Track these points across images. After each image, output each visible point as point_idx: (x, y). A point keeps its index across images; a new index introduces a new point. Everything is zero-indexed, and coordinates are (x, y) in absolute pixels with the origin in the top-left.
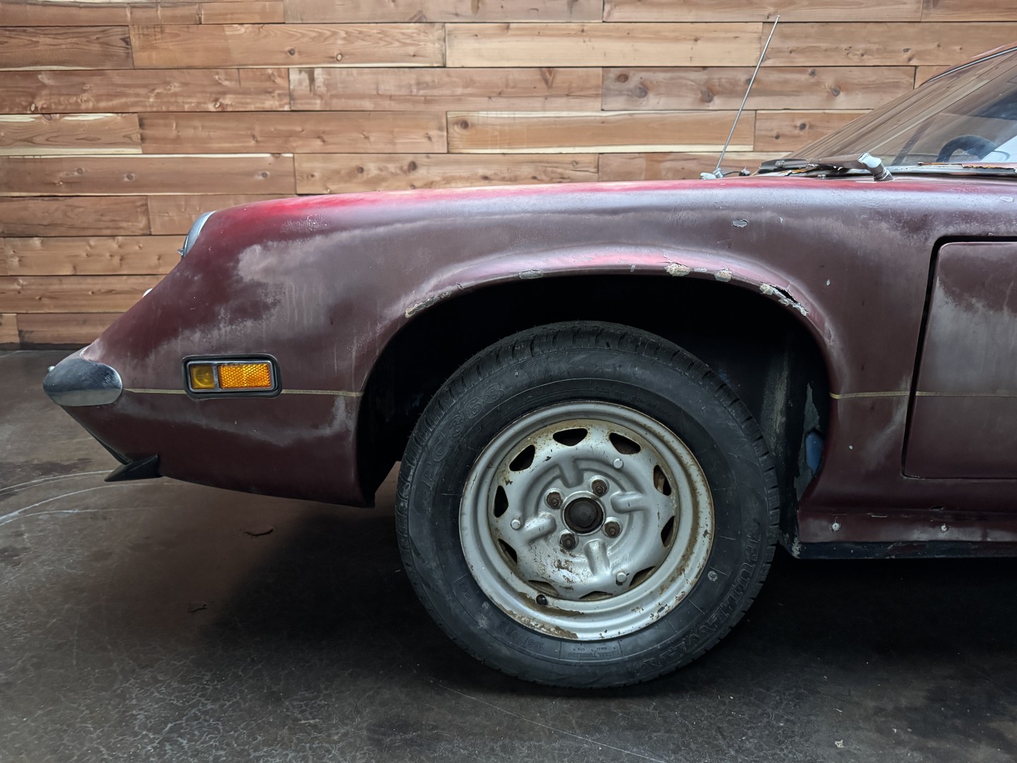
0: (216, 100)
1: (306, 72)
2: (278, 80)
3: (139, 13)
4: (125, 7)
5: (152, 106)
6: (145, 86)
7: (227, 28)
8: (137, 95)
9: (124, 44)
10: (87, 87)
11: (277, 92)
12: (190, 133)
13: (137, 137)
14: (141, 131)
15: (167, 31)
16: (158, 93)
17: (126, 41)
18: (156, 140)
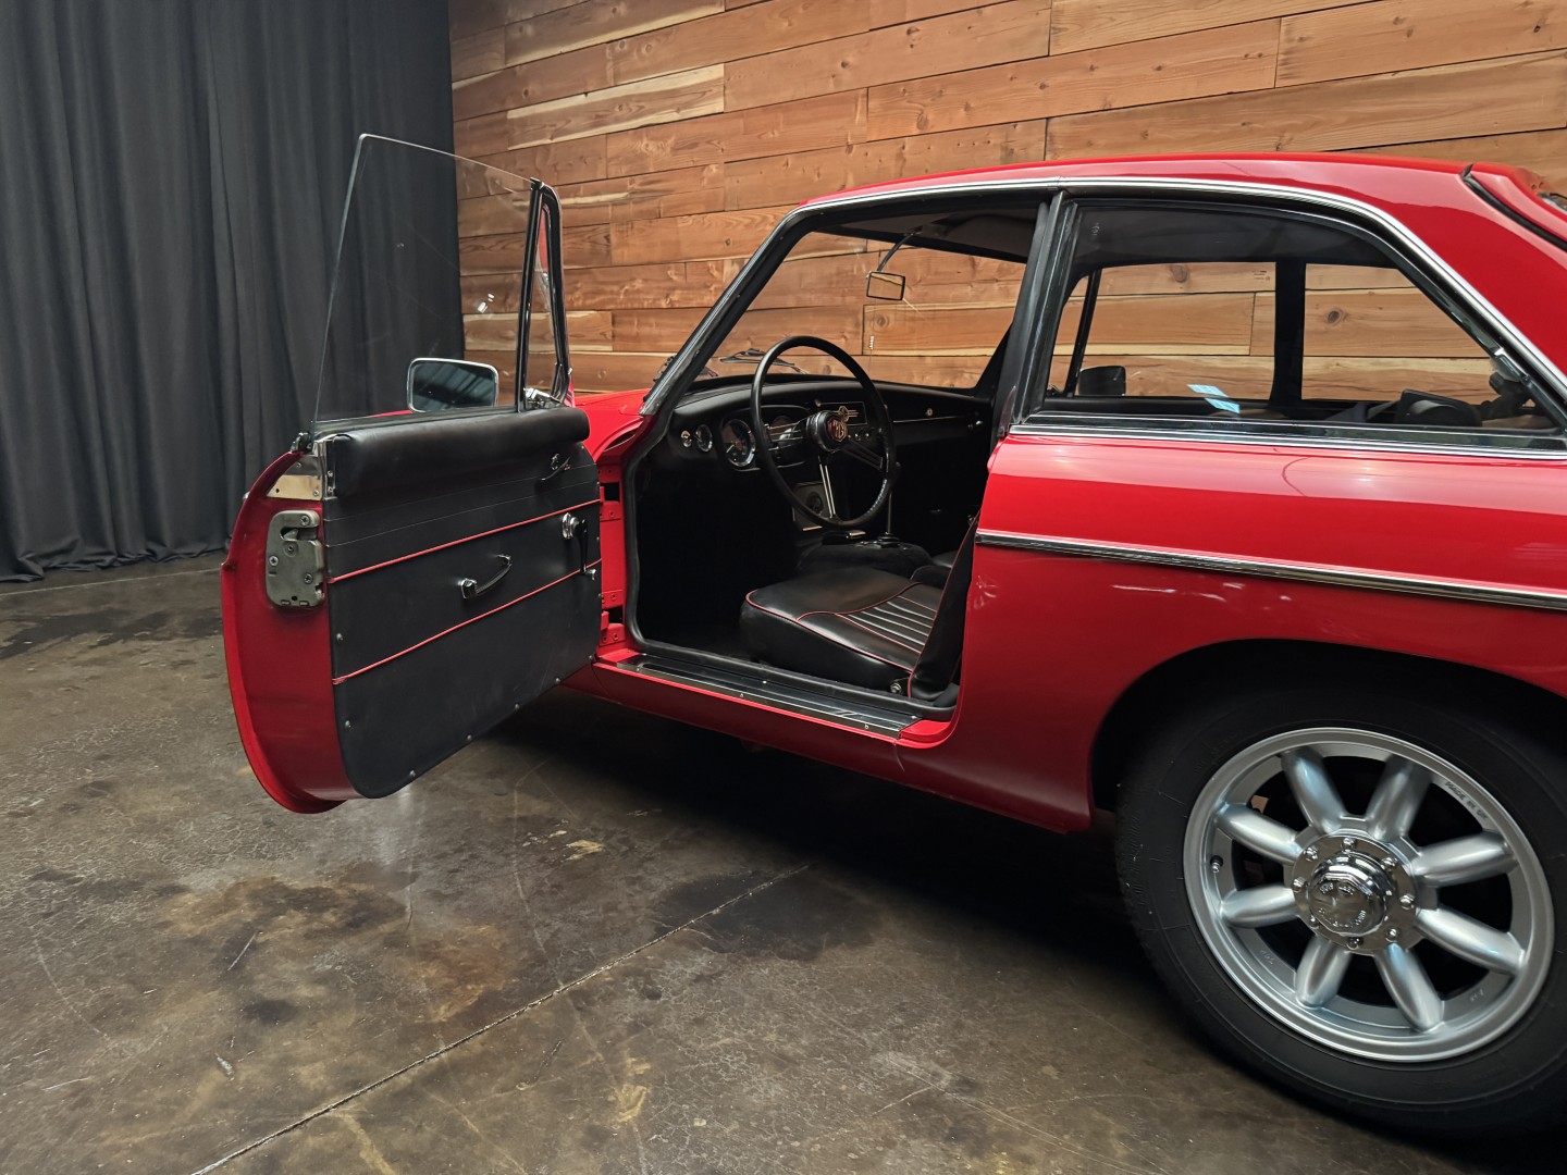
0: (667, 296)
1: (738, 263)
2: (715, 273)
3: (619, 211)
4: (607, 206)
5: (621, 303)
6: (617, 283)
7: (679, 219)
8: (612, 292)
9: (605, 242)
10: (579, 285)
11: (712, 288)
12: (646, 330)
13: (609, 335)
14: (611, 328)
15: (636, 226)
16: (627, 290)
17: (607, 238)
18: (623, 337)
